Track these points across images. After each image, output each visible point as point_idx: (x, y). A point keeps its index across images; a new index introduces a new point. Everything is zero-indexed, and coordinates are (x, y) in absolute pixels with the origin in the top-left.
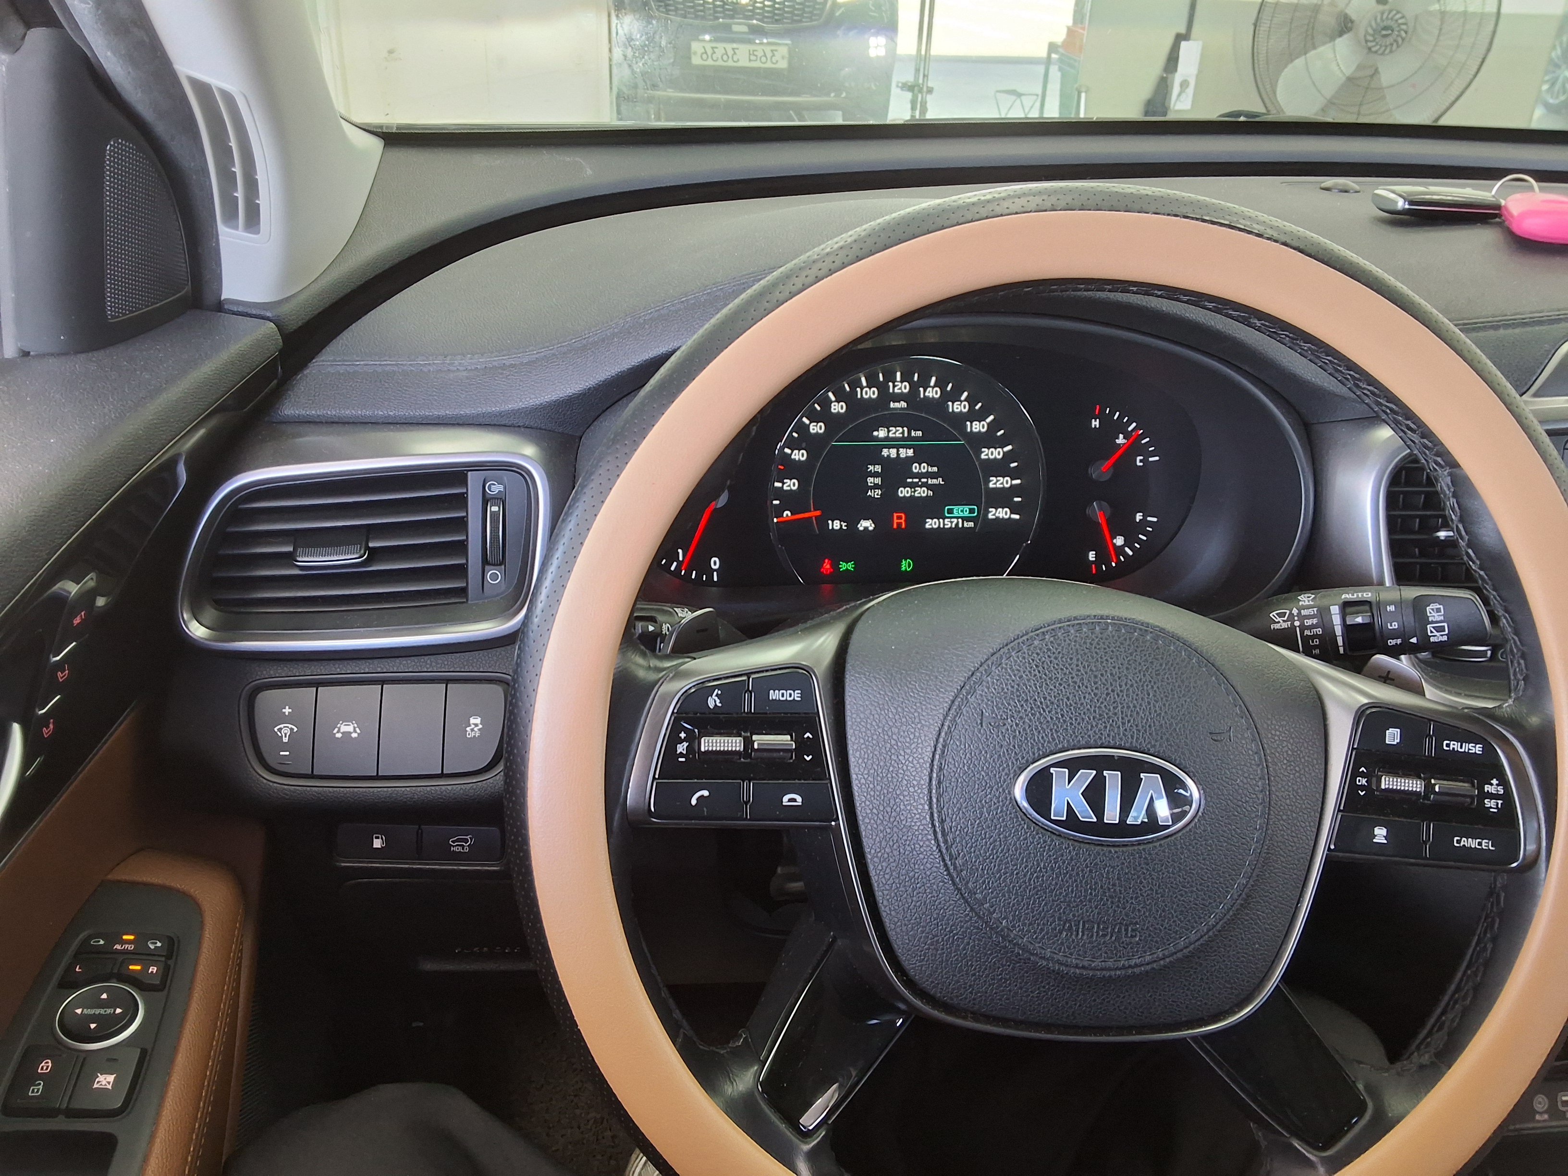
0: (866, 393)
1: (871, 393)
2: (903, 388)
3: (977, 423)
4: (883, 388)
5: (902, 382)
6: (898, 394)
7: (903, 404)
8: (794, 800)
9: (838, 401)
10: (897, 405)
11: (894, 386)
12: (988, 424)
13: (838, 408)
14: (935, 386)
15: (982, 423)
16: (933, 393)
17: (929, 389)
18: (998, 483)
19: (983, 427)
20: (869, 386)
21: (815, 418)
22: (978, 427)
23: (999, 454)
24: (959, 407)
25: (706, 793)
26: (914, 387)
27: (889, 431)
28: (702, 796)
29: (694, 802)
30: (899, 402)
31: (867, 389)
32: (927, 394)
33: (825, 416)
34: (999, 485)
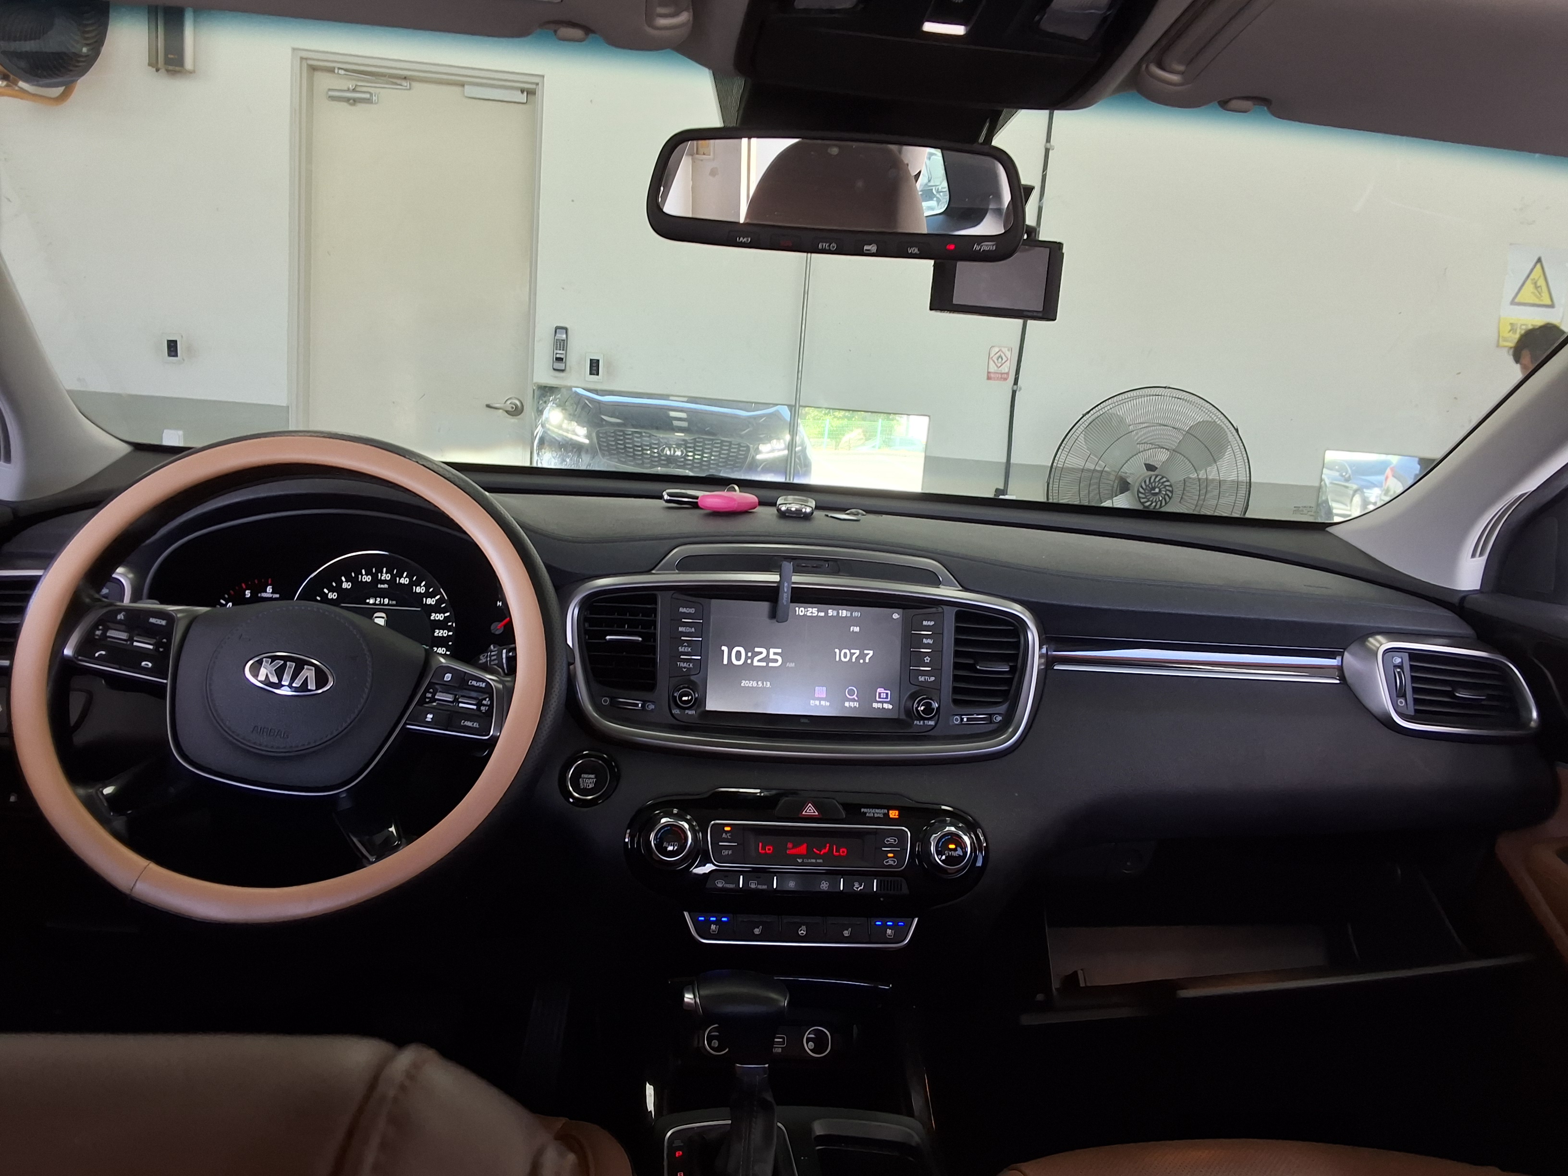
0: (364, 578)
1: (368, 579)
2: (388, 577)
3: (430, 599)
4: (374, 576)
5: (386, 573)
6: (383, 580)
7: (386, 586)
8: (147, 665)
9: (347, 581)
10: (382, 586)
11: (381, 576)
12: (436, 600)
13: (346, 585)
14: (406, 577)
15: (433, 599)
16: (404, 581)
17: (403, 579)
18: (439, 633)
19: (433, 601)
20: (367, 574)
21: (331, 590)
22: (430, 601)
23: (442, 617)
24: (419, 590)
25: (103, 653)
26: (394, 577)
27: (376, 600)
28: (101, 654)
29: (97, 655)
30: (384, 584)
31: (365, 576)
32: (401, 581)
33: (338, 589)
34: (440, 635)
